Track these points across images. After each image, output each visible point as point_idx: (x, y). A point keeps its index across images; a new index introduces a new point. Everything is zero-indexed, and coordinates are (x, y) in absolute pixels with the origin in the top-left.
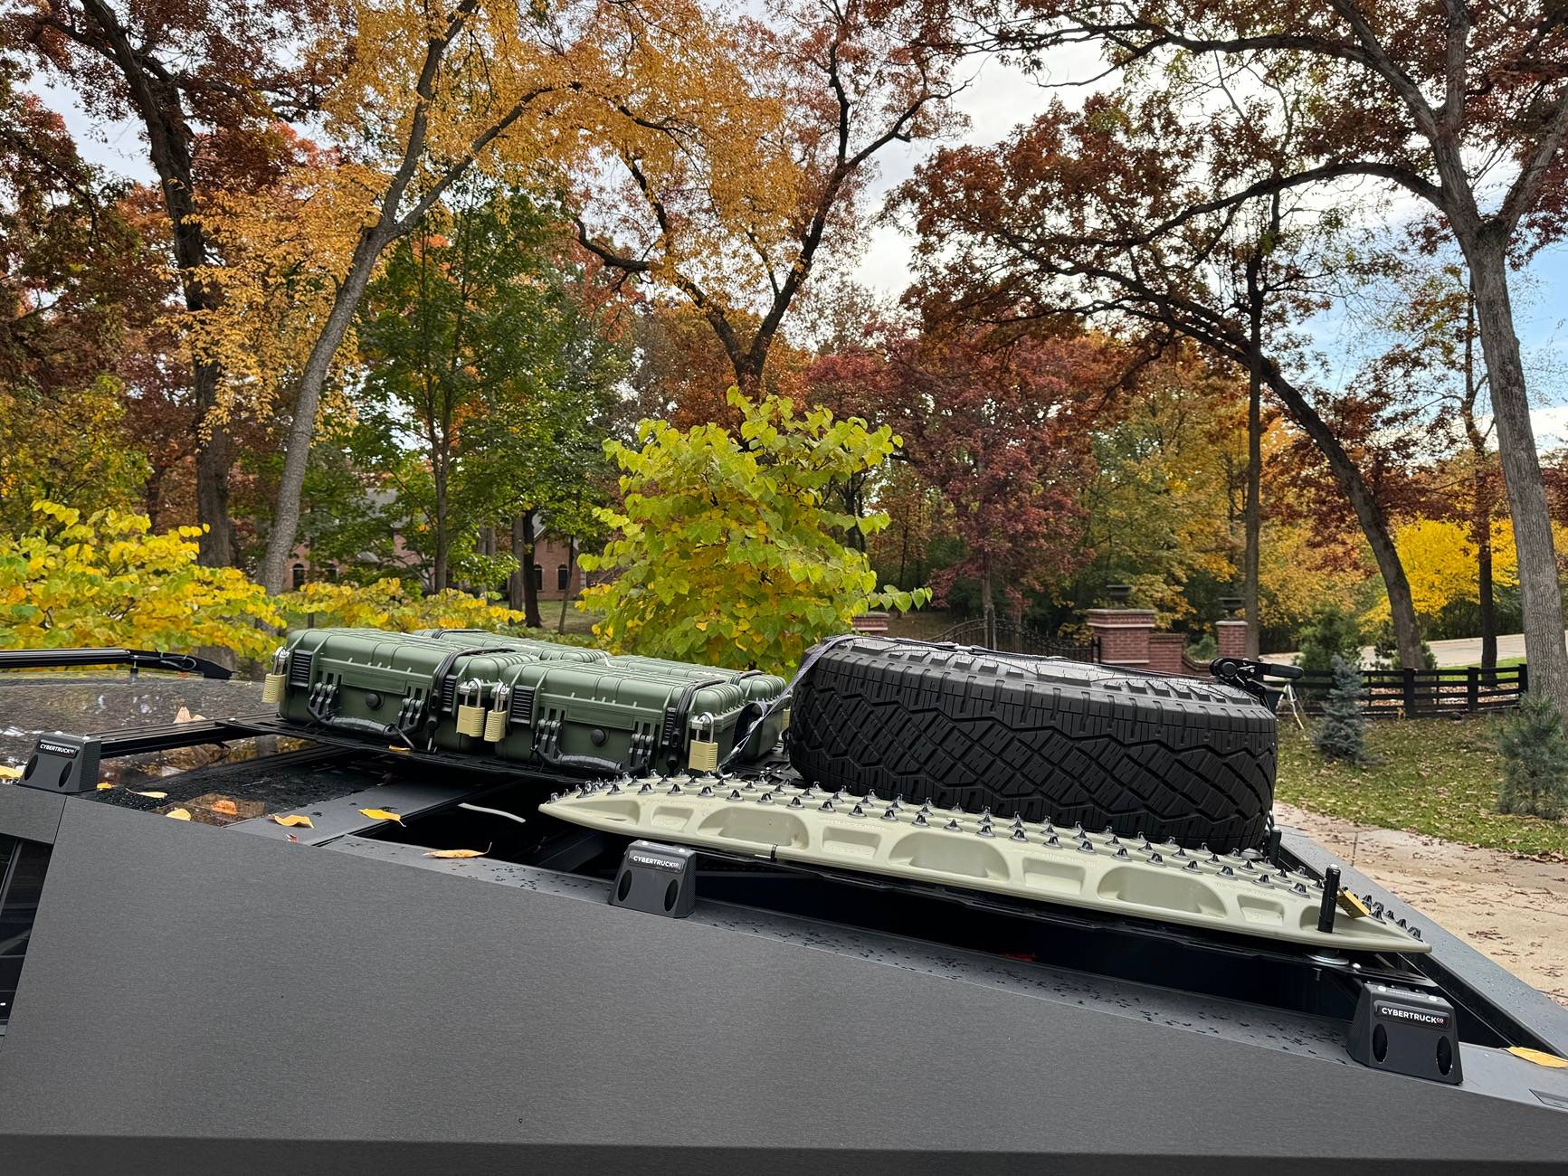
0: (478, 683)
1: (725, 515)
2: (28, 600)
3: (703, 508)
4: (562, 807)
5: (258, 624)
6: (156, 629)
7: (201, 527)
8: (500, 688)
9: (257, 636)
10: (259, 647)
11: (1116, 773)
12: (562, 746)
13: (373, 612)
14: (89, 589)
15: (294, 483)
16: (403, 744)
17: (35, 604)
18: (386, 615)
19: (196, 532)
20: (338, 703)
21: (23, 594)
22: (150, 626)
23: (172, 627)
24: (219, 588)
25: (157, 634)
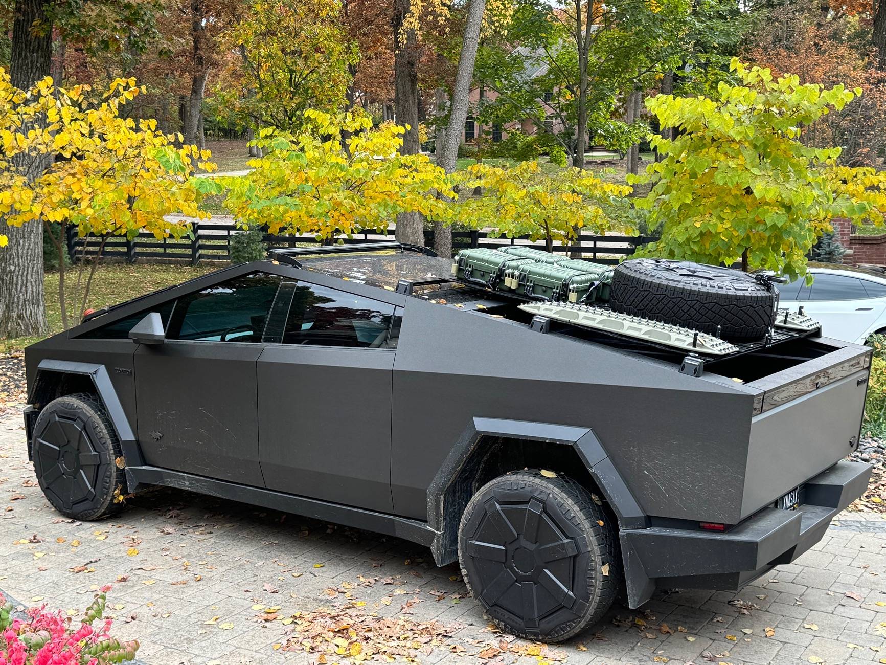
0: (510, 271)
1: (718, 151)
2: (307, 180)
3: (704, 146)
4: (522, 307)
5: (439, 195)
6: (378, 200)
7: (404, 126)
8: (517, 273)
9: (440, 205)
10: (440, 212)
11: (700, 311)
12: (534, 291)
13: (516, 188)
14: (340, 173)
15: (465, 79)
16: (490, 288)
17: (310, 183)
18: (524, 191)
19: (402, 130)
20: (472, 274)
21: (304, 176)
22: (375, 198)
23: (388, 199)
24: (416, 170)
25: (379, 203)
